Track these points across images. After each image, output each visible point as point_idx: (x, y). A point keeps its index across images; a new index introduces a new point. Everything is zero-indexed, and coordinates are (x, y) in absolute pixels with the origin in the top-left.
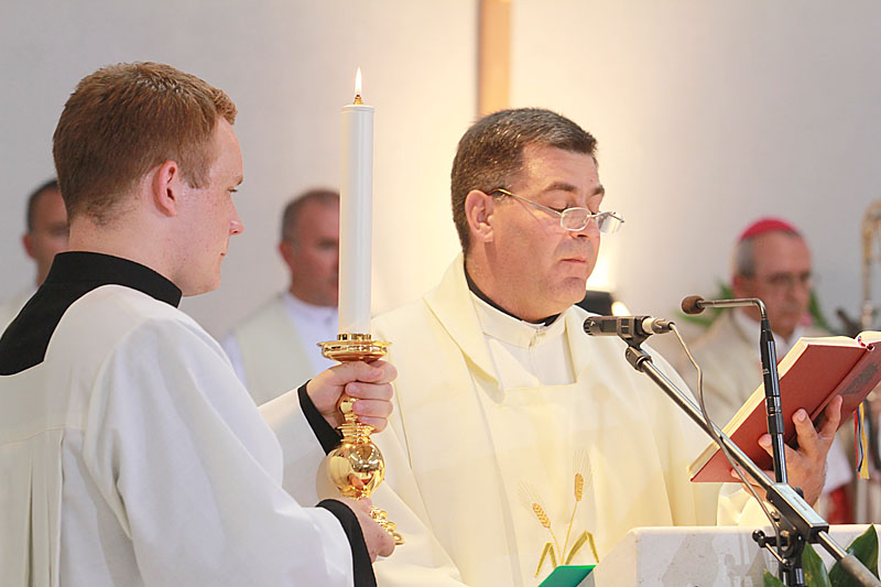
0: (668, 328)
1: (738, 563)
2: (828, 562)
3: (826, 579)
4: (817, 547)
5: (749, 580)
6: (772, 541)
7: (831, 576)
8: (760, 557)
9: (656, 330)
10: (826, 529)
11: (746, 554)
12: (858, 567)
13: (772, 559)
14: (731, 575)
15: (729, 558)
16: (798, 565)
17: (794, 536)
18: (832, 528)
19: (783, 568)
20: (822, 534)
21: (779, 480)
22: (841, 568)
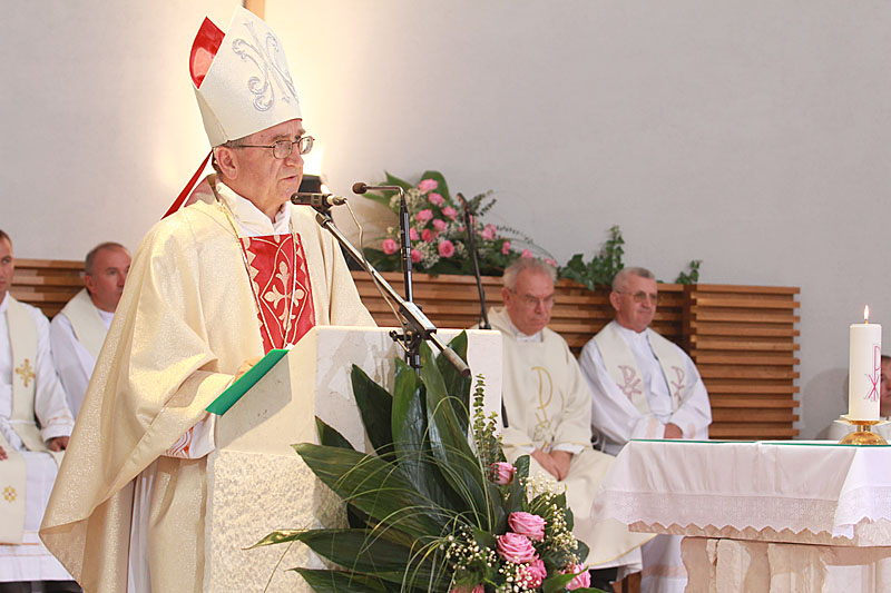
0: (342, 202)
1: (380, 350)
2: (436, 352)
3: (434, 362)
4: (429, 342)
5: (386, 361)
6: (401, 337)
7: (438, 360)
8: (394, 347)
9: (336, 203)
10: (435, 332)
11: (385, 345)
12: (453, 355)
13: (401, 348)
14: (375, 358)
15: (374, 347)
16: (417, 353)
17: (415, 335)
18: (439, 331)
19: (407, 354)
20: (432, 334)
21: (408, 300)
22: (443, 356)
